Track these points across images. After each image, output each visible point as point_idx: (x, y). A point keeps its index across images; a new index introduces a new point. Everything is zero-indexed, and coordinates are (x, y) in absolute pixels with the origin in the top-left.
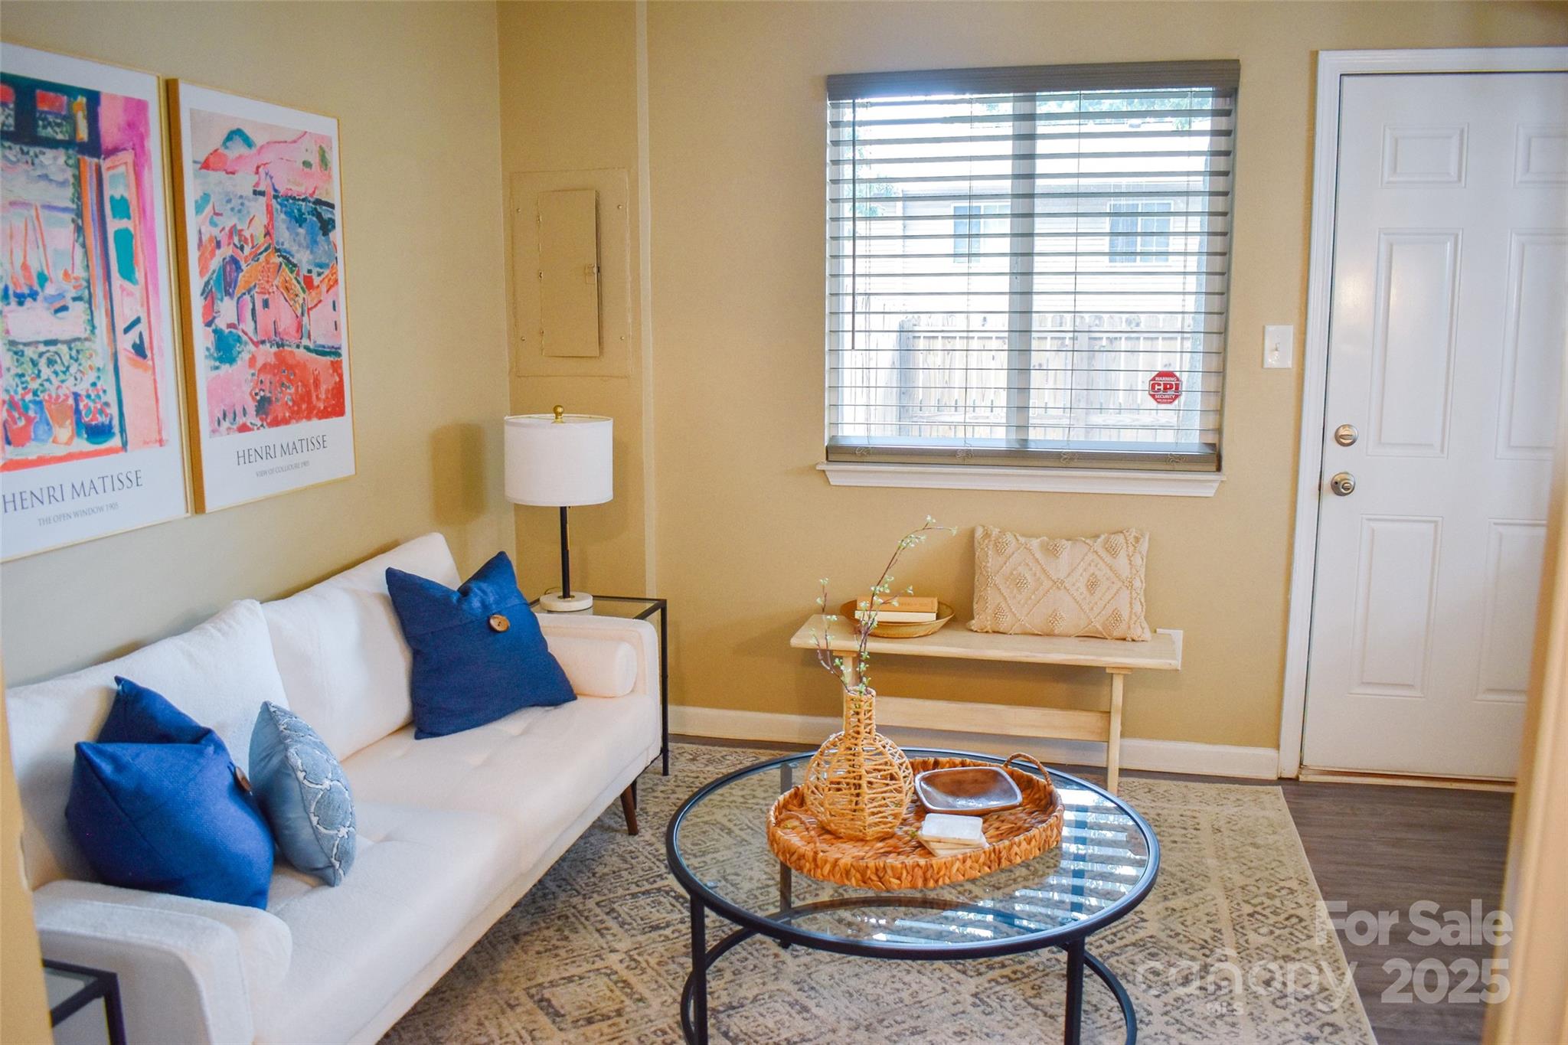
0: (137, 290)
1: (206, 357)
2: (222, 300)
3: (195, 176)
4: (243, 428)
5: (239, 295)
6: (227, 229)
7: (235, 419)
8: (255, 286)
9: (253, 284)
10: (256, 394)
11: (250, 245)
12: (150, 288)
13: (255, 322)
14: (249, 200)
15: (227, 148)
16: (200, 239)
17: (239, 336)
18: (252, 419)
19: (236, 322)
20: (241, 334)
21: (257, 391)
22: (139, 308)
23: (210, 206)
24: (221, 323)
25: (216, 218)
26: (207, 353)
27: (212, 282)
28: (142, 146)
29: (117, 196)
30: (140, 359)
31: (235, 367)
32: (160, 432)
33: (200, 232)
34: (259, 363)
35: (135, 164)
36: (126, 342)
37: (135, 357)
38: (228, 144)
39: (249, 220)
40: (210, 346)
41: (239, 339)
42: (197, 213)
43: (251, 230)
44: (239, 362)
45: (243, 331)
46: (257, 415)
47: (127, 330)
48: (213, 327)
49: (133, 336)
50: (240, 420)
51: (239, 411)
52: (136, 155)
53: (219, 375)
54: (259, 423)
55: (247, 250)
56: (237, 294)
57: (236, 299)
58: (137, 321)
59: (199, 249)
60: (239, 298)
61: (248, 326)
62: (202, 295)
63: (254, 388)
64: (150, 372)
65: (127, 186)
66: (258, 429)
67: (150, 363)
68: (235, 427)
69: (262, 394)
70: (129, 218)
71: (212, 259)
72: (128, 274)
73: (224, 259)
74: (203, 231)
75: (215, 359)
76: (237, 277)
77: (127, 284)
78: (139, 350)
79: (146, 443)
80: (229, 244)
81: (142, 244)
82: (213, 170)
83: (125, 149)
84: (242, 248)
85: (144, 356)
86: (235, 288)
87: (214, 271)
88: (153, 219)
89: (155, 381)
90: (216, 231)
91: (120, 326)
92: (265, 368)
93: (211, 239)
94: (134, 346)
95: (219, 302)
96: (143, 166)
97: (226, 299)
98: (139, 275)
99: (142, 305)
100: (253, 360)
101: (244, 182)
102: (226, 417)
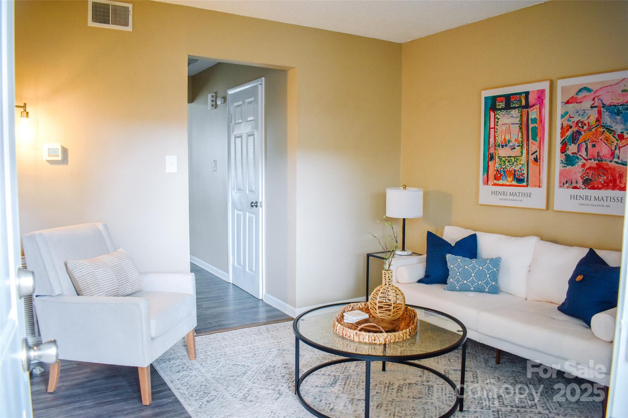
0: (537, 143)
1: (560, 163)
2: (570, 145)
3: (562, 107)
4: (575, 188)
5: (579, 143)
6: (575, 122)
7: (571, 184)
8: (588, 140)
9: (588, 139)
10: (584, 177)
11: (587, 126)
12: (541, 142)
13: (587, 152)
14: (588, 110)
15: (578, 95)
16: (562, 127)
17: (578, 157)
18: (580, 184)
19: (577, 152)
20: (578, 156)
21: (584, 176)
22: (537, 148)
23: (568, 115)
24: (569, 152)
25: (570, 119)
26: (561, 162)
27: (566, 139)
28: (542, 102)
29: (533, 118)
30: (536, 163)
31: (574, 167)
32: (539, 184)
33: (562, 124)
34: (587, 167)
35: (540, 108)
36: (532, 158)
37: (534, 162)
38: (578, 94)
39: (587, 117)
40: (563, 159)
41: (578, 158)
42: (561, 119)
43: (588, 121)
44: (576, 165)
45: (580, 155)
46: (583, 184)
47: (532, 154)
48: (565, 153)
49: (534, 156)
50: (574, 185)
51: (574, 181)
52: (540, 105)
53: (566, 169)
54: (584, 187)
55: (585, 128)
56: (579, 142)
57: (577, 144)
58: (536, 151)
59: (561, 129)
60: (579, 144)
61: (584, 153)
62: (561, 143)
63: (583, 175)
64: (539, 166)
65: (537, 115)
66: (583, 189)
67: (539, 164)
68: (571, 187)
69: (587, 177)
70: (536, 123)
71: (567, 132)
72: (534, 139)
73: (573, 132)
74: (564, 123)
75: (565, 164)
76: (579, 137)
77: (534, 142)
78: (536, 160)
79: (534, 186)
80: (576, 126)
81: (540, 130)
82: (571, 103)
83: (536, 104)
84: (583, 127)
85: (537, 162)
86: (577, 141)
87: (568, 136)
88: (544, 123)
89: (540, 169)
90: (570, 123)
91: (530, 153)
92: (590, 168)
93: (567, 126)
94: (534, 159)
95: (569, 146)
96: (542, 108)
97: (573, 145)
98: (538, 139)
99: (538, 147)
100: (583, 165)
101: (587, 104)
102: (567, 182)
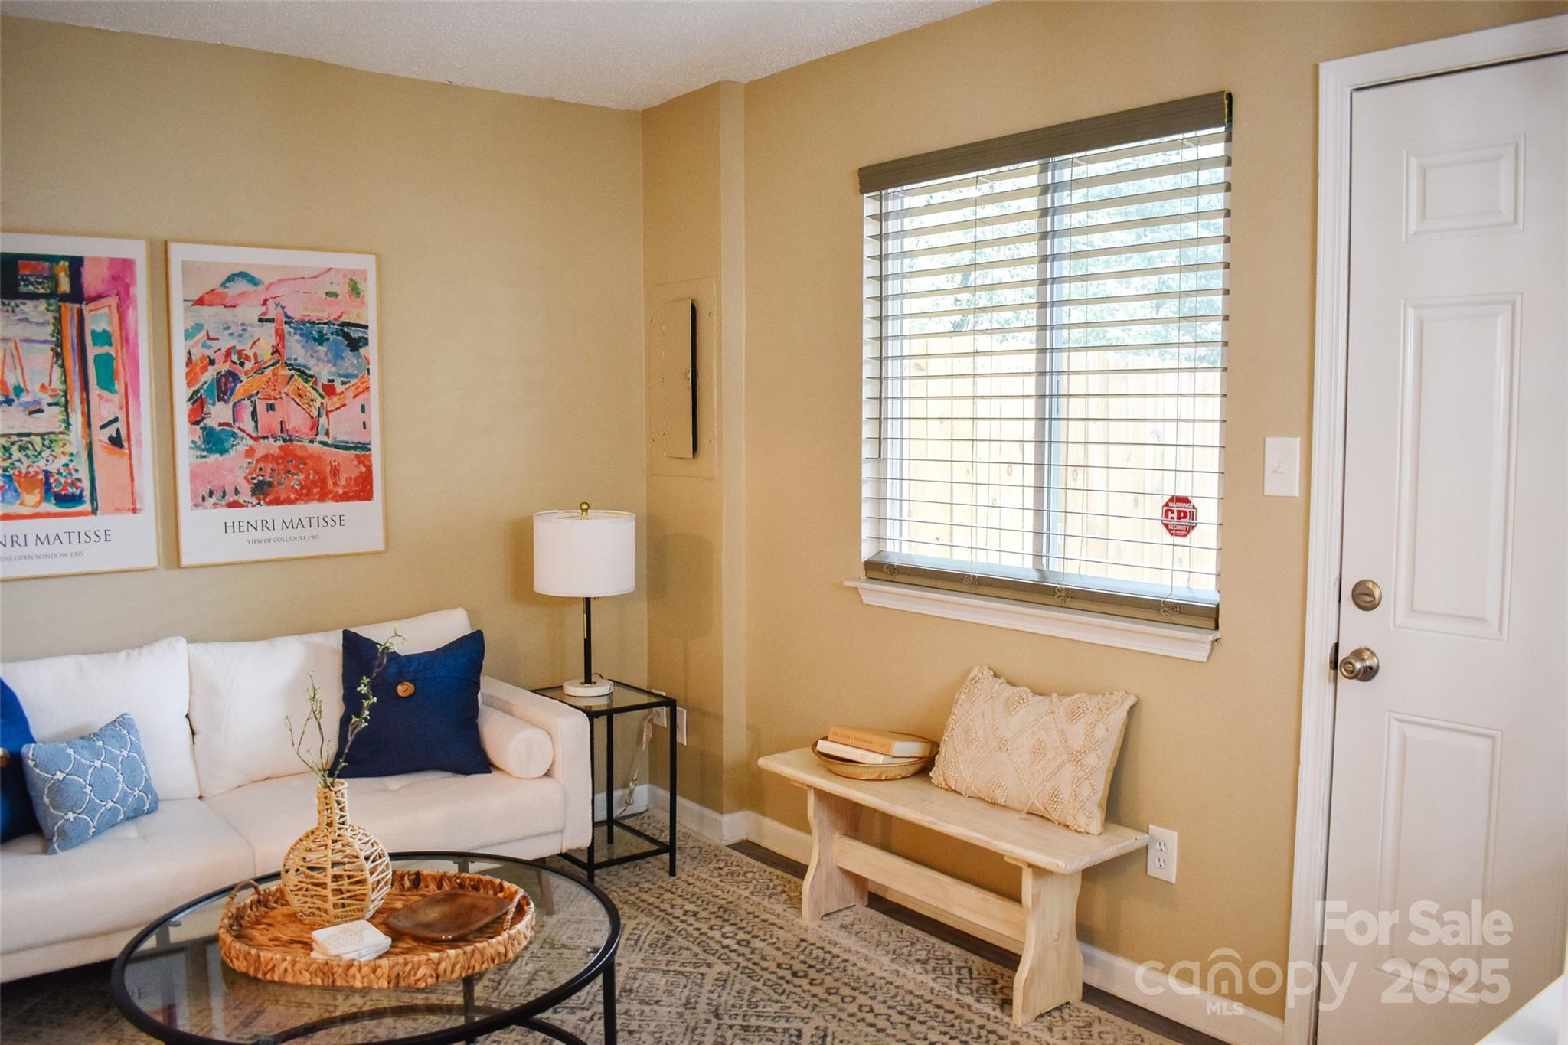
0: (116, 399)
1: (191, 448)
2: (214, 404)
3: (186, 310)
4: (234, 504)
5: (236, 400)
6: (223, 351)
7: (224, 497)
8: (257, 393)
9: (255, 392)
10: (254, 478)
11: (253, 362)
12: (130, 396)
13: (256, 422)
14: (253, 326)
15: (227, 287)
16: (190, 359)
17: (234, 433)
18: (246, 494)
19: (231, 422)
20: (236, 431)
21: (254, 476)
22: (117, 410)
23: (204, 332)
24: (211, 422)
25: (209, 342)
26: (193, 445)
27: (202, 391)
28: (128, 293)
29: (99, 329)
30: (117, 449)
31: (226, 456)
32: (134, 502)
33: (189, 353)
34: (259, 454)
35: (118, 306)
36: (101, 437)
37: (112, 447)
38: (227, 284)
39: (251, 342)
40: (196, 439)
41: (234, 435)
42: (186, 339)
43: (254, 350)
44: (233, 452)
45: (239, 429)
46: (252, 495)
47: (102, 427)
48: (202, 425)
49: (111, 431)
50: (230, 498)
51: (229, 490)
52: (120, 299)
53: (206, 463)
54: (255, 501)
55: (248, 366)
56: (234, 398)
57: (231, 403)
58: (116, 420)
59: (187, 365)
60: (235, 404)
61: (248, 424)
62: (189, 400)
63: (251, 474)
64: (127, 457)
65: (111, 322)
66: (253, 506)
67: (127, 451)
68: (223, 503)
69: (261, 478)
70: (110, 345)
71: (202, 373)
72: (107, 384)
73: (218, 374)
74: (193, 352)
75: (199, 448)
76: (235, 386)
77: (105, 393)
78: (116, 441)
79: (118, 510)
80: (226, 361)
81: (123, 365)
82: (209, 305)
83: (108, 296)
84: (242, 364)
85: (121, 446)
86: (231, 395)
87: (205, 383)
88: (136, 346)
89: (131, 465)
90: (209, 353)
91: (96, 424)
92: (266, 458)
93: (202, 359)
94: (111, 439)
95: (210, 406)
96: (128, 307)
97: (220, 405)
98: (119, 386)
99: (121, 408)
100: (250, 452)
101: (250, 313)
102: (213, 495)
